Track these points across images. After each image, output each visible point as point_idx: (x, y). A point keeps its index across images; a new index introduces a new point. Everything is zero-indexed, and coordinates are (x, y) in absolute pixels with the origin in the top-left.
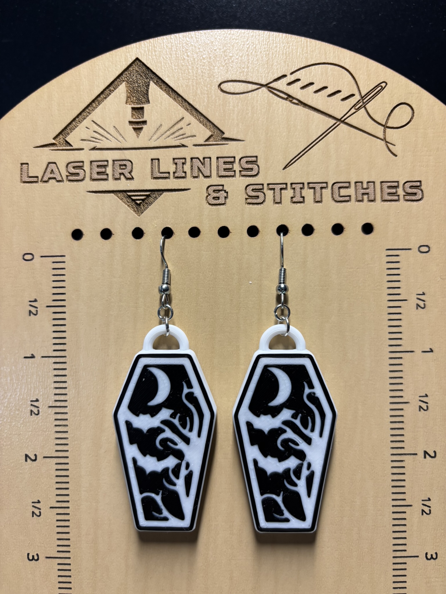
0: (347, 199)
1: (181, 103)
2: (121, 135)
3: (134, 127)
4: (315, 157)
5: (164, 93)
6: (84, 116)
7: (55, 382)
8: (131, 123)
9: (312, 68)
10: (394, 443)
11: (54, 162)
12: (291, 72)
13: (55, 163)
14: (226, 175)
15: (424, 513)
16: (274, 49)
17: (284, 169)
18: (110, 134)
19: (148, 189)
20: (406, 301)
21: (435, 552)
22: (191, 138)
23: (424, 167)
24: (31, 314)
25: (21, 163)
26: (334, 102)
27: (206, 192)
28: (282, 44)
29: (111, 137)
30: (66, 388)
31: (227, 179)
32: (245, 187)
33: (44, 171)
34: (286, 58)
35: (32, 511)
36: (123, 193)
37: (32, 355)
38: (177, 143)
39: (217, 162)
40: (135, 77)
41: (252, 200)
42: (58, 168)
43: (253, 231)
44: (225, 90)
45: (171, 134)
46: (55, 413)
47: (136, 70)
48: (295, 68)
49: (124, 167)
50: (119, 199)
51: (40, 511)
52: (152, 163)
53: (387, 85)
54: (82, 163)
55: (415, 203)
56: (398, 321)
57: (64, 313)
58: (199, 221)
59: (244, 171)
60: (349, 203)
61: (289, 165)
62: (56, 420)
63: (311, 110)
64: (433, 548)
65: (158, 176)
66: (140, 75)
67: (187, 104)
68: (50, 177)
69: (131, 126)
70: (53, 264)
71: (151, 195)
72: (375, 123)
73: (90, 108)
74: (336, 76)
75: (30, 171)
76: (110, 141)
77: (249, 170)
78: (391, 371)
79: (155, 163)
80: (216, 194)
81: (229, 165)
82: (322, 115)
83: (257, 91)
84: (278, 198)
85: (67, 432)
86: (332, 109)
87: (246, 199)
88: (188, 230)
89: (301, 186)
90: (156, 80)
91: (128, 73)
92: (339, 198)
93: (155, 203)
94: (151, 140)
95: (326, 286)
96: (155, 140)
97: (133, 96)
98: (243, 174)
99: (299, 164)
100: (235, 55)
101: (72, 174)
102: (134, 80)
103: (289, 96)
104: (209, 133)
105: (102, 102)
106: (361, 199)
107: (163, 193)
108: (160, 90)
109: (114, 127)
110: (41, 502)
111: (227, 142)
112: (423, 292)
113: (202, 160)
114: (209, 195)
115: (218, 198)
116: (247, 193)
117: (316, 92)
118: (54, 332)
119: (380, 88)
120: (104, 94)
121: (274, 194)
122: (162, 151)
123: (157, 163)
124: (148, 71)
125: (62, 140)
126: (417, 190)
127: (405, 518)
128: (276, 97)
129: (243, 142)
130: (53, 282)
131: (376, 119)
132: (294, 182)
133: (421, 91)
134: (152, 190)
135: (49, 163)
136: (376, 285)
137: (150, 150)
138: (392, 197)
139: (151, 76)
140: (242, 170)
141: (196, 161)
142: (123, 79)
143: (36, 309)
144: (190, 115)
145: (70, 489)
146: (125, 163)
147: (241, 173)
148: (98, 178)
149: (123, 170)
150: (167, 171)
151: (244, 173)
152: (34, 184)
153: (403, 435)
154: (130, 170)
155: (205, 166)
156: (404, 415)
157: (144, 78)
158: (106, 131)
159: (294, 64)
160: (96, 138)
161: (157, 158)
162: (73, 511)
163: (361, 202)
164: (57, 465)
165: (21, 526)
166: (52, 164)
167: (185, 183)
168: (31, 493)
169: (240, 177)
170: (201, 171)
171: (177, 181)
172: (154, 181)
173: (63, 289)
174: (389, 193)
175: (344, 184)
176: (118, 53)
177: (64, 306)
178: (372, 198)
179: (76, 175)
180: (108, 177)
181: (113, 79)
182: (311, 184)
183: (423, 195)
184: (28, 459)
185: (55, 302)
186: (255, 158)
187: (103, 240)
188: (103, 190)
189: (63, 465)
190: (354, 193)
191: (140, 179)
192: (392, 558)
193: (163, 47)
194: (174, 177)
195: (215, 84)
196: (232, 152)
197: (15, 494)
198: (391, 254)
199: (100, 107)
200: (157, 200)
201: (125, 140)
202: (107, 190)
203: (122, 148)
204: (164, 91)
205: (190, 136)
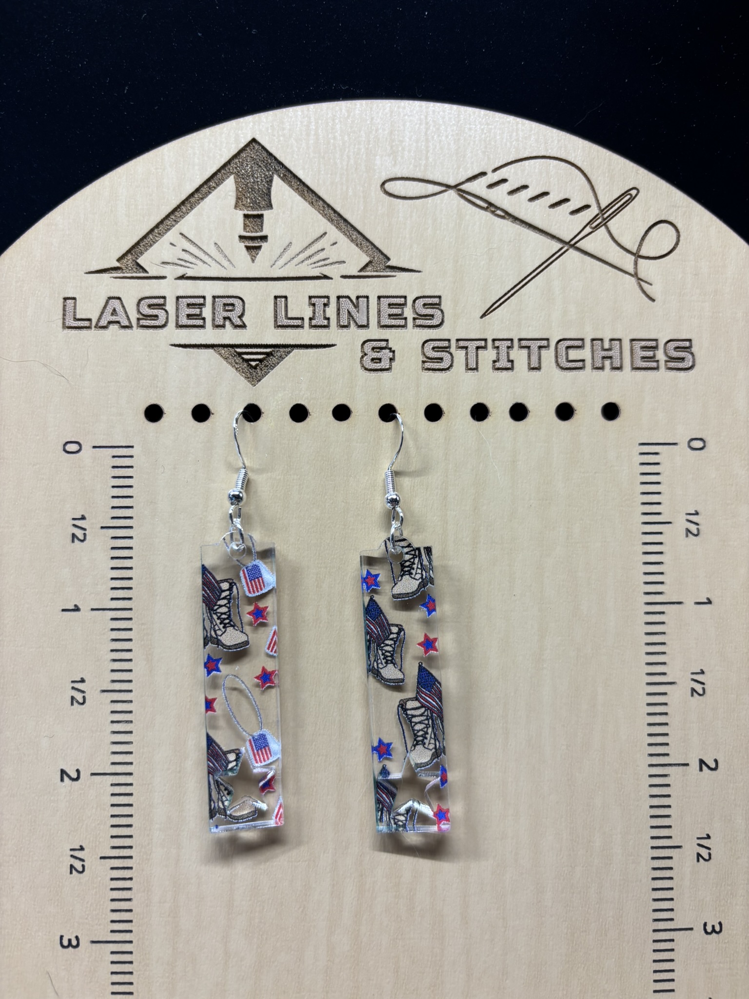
0: (578, 366)
1: (321, 210)
3: (248, 245)
4: (531, 299)
5: (296, 194)
6: (168, 226)
7: (112, 651)
8: (241, 238)
9: (525, 164)
10: (654, 747)
11: (118, 296)
12: (493, 169)
13: (119, 298)
14: (393, 324)
15: (700, 858)
16: (467, 133)
17: (482, 317)
18: (208, 254)
19: (268, 344)
20: (670, 525)
21: (718, 921)
22: (337, 265)
23: (696, 318)
24: (76, 540)
25: (64, 297)
26: (558, 215)
27: (360, 351)
28: (479, 126)
29: (210, 259)
30: (130, 660)
31: (393, 330)
32: (422, 343)
33: (101, 311)
34: (486, 147)
35: (69, 864)
36: (228, 349)
37: (76, 606)
38: (316, 272)
39: (378, 304)
40: (250, 168)
41: (431, 364)
42: (123, 307)
43: (434, 413)
44: (391, 191)
45: (307, 258)
46: (112, 702)
47: (251, 157)
48: (498, 163)
49: (230, 308)
51: (83, 863)
52: (276, 303)
53: (639, 194)
55: (682, 374)
56: (659, 555)
57: (131, 538)
58: (349, 396)
59: (420, 319)
60: (581, 372)
61: (490, 310)
62: (112, 712)
63: (523, 227)
64: (716, 914)
65: (285, 324)
66: (257, 164)
67: (332, 212)
68: (111, 320)
69: (243, 244)
70: (112, 459)
71: (273, 352)
72: (621, 250)
73: (177, 213)
74: (563, 176)
75: (78, 311)
76: (209, 265)
77: (429, 318)
78: (647, 634)
79: (280, 302)
80: (376, 353)
81: (397, 310)
82: (541, 235)
83: (442, 195)
84: (473, 362)
85: (131, 732)
86: (557, 227)
87: (424, 362)
88: (332, 409)
89: (509, 343)
90: (283, 174)
91: (239, 162)
92: (568, 363)
93: (280, 365)
94: (274, 266)
95: (546, 500)
96: (280, 266)
97: (246, 196)
98: (419, 324)
99: (505, 309)
100: (408, 140)
101: (147, 317)
102: (249, 173)
103: (490, 204)
104: (366, 259)
105: (196, 204)
106: (600, 365)
107: (293, 350)
109: (216, 244)
110: (85, 849)
111: (393, 274)
112: (696, 511)
113: (354, 301)
114: (366, 354)
115: (380, 359)
116: (424, 352)
117: (532, 199)
118: (112, 568)
119: (627, 197)
120: (200, 193)
121: (467, 355)
122: (292, 284)
123: (283, 303)
124: (270, 160)
125: (132, 263)
126: (686, 353)
127: (672, 866)
128: (470, 206)
129: (420, 273)
130: (112, 489)
131: (622, 244)
132: (498, 337)
133: (689, 203)
134: (275, 345)
135: (110, 298)
136: (624, 499)
137: (273, 282)
138: (648, 363)
139: (274, 167)
140: (417, 317)
141: (345, 301)
142: (231, 171)
143: (84, 532)
144: (337, 230)
145: (134, 826)
146: (232, 302)
147: (415, 322)
148: (189, 323)
149: (229, 313)
150: (299, 316)
151: (418, 322)
152: (84, 332)
153: (667, 734)
154: (240, 313)
155: (359, 310)
156: (669, 703)
157: (264, 170)
159: (497, 156)
161: (284, 294)
162: (139, 863)
163: (601, 371)
164: (113, 787)
165: (51, 890)
166: (114, 300)
167: (328, 335)
168: (69, 834)
169: (413, 329)
170: (353, 318)
171: (315, 332)
172: (278, 330)
173: (129, 499)
174: (643, 358)
175: (575, 342)
176: (225, 129)
177: (131, 527)
178: (617, 364)
179: (153, 318)
180: (205, 322)
181: (214, 170)
182: (524, 342)
183: (694, 361)
184: (66, 778)
185: (115, 520)
186: (438, 299)
187: (196, 422)
188: (197, 343)
189: (124, 787)
190: (590, 356)
191: (256, 328)
192: (651, 933)
193: (295, 123)
194: (311, 326)
195: (375, 182)
196: (401, 289)
197: (42, 836)
198: (646, 451)
199: (193, 212)
200: (282, 360)
201: (233, 265)
202: (204, 343)
203: (228, 276)
204: (295, 190)
205: (336, 262)
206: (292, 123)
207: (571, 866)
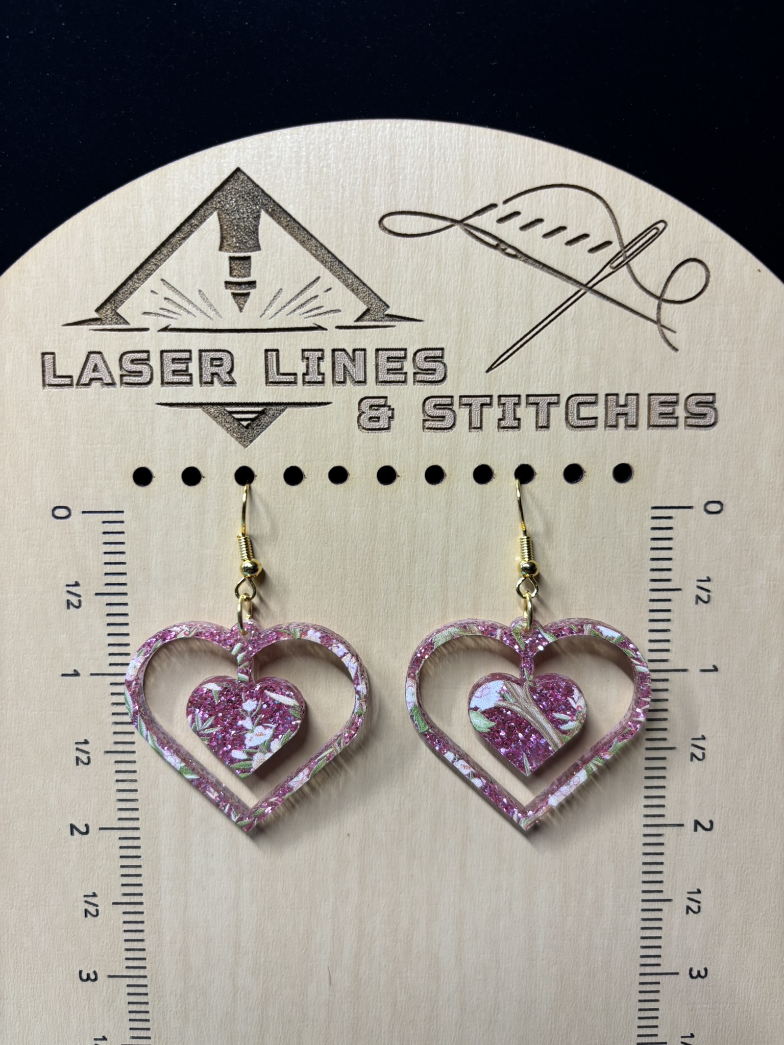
0: (590, 424)
1: (314, 251)
2: (211, 305)
3: (234, 291)
4: (542, 350)
5: (286, 233)
6: (148, 270)
7: (113, 714)
8: (227, 283)
9: (541, 193)
10: (649, 808)
11: (98, 351)
13: (100, 353)
14: (392, 379)
15: (689, 910)
16: (476, 158)
17: (487, 371)
18: (192, 303)
19: (260, 402)
20: (679, 592)
21: (704, 967)
22: (331, 315)
23: (722, 370)
24: (71, 606)
25: (42, 352)
27: (357, 409)
28: (490, 149)
29: (194, 309)
31: (393, 387)
32: (422, 400)
33: (82, 367)
34: (497, 175)
35: (84, 908)
36: (218, 408)
37: (75, 671)
38: (308, 323)
39: (376, 357)
40: (235, 202)
41: (432, 423)
42: (105, 362)
43: (435, 475)
44: (391, 228)
45: (298, 307)
46: (116, 762)
47: (236, 189)
48: (511, 192)
49: (218, 363)
50: (210, 419)
51: (97, 908)
52: (266, 357)
53: (667, 227)
54: (146, 354)
55: (702, 432)
56: (666, 623)
57: (126, 604)
58: (346, 457)
59: (421, 373)
60: (593, 431)
62: (117, 772)
63: (536, 267)
64: (702, 961)
65: (277, 380)
66: (243, 198)
67: (326, 252)
68: (93, 377)
69: (229, 290)
70: (103, 524)
71: (265, 411)
73: (157, 256)
75: (57, 367)
76: (194, 315)
77: (430, 372)
79: (271, 356)
80: (375, 412)
81: (396, 364)
82: (556, 276)
84: (477, 421)
85: (136, 790)
86: (573, 267)
87: (425, 421)
88: (328, 472)
89: (516, 400)
90: (271, 209)
91: (223, 194)
92: (579, 421)
93: (273, 425)
94: (264, 316)
96: (270, 317)
97: (231, 235)
98: (420, 379)
99: (512, 363)
100: (409, 167)
101: (131, 373)
102: (234, 208)
103: (501, 241)
104: (365, 308)
105: (177, 245)
106: (614, 423)
107: (286, 408)
109: (199, 291)
110: (98, 896)
111: (392, 323)
112: (708, 577)
113: (351, 354)
114: (363, 413)
115: (378, 418)
116: (425, 409)
117: (547, 235)
118: (109, 635)
119: (654, 232)
120: (181, 232)
121: (471, 413)
122: (283, 336)
123: (274, 357)
124: (257, 192)
125: (112, 314)
126: (708, 409)
127: (661, 918)
128: (478, 244)
129: (421, 323)
130: (104, 555)
132: (504, 394)
133: (723, 238)
134: (267, 403)
135: (90, 353)
136: (632, 566)
137: (263, 333)
138: (666, 420)
139: (262, 200)
140: (419, 371)
141: (341, 354)
142: (214, 206)
143: (79, 598)
144: (331, 274)
145: (143, 875)
146: (220, 356)
147: (416, 377)
148: (175, 380)
149: (217, 368)
150: (292, 372)
151: (419, 377)
152: (66, 389)
153: (663, 797)
154: (229, 369)
155: (355, 364)
156: (667, 768)
157: (250, 204)
159: (509, 184)
161: (275, 348)
162: (149, 908)
163: (615, 429)
164: (121, 841)
165: (67, 932)
166: (95, 355)
167: (323, 392)
168: (82, 882)
169: (414, 384)
170: (349, 373)
171: (309, 389)
172: (270, 387)
173: (122, 565)
174: (661, 414)
175: (588, 397)
176: (206, 158)
177: (125, 594)
178: (632, 421)
179: (137, 374)
180: (191, 379)
181: (196, 206)
182: (533, 398)
183: (717, 417)
184: (75, 831)
185: (109, 587)
186: (440, 351)
187: (187, 486)
188: (185, 402)
189: (132, 840)
190: (604, 413)
191: (246, 384)
192: (638, 975)
193: (284, 149)
194: (304, 382)
195: (373, 217)
196: (401, 340)
197: (57, 884)
198: (659, 516)
199: (175, 254)
200: (275, 419)
201: (220, 316)
202: (192, 401)
203: (214, 328)
204: (285, 228)
205: (331, 311)
206: (280, 149)
207: (563, 916)
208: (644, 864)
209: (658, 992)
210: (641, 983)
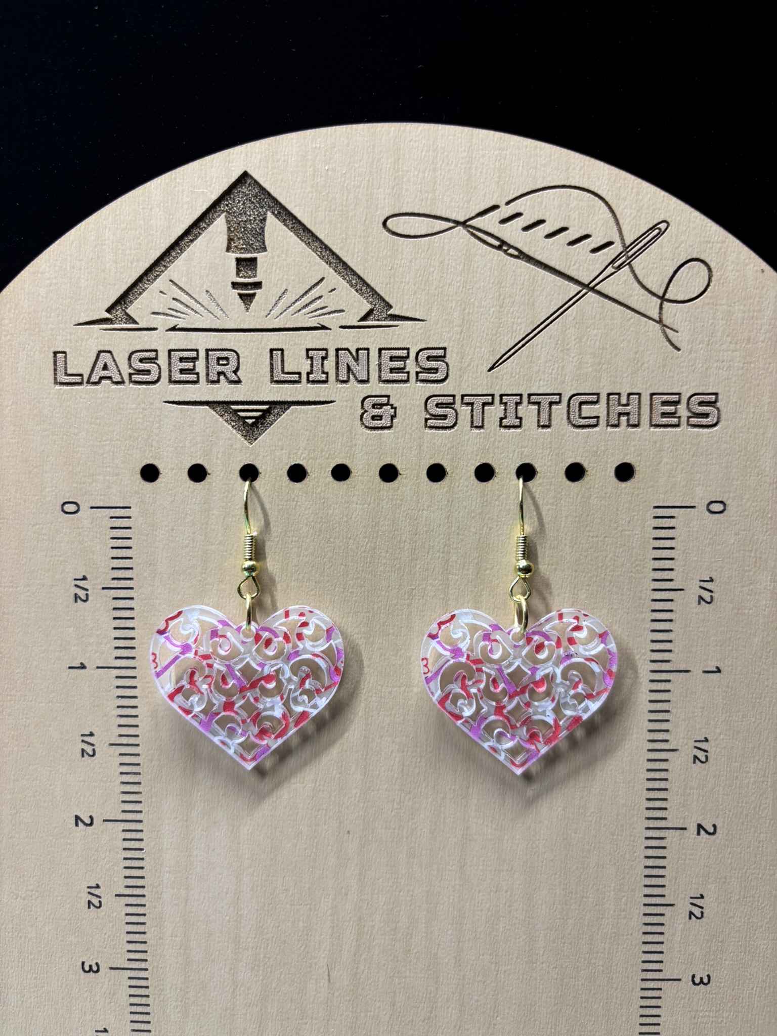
0: (593, 423)
1: (319, 252)
3: (241, 292)
4: (543, 349)
5: (292, 234)
6: (157, 271)
7: (118, 707)
8: (235, 285)
9: (543, 195)
10: (652, 811)
11: (108, 350)
12: (507, 201)
13: (109, 352)
14: (394, 378)
15: (692, 916)
16: (479, 160)
17: (489, 370)
18: (200, 303)
19: (265, 400)
20: (682, 592)
21: (707, 974)
22: (336, 314)
23: (725, 369)
24: (78, 600)
25: (54, 351)
26: (578, 254)
27: (360, 408)
28: (492, 151)
29: (202, 309)
30: (136, 716)
31: (395, 385)
32: (425, 400)
33: (92, 366)
34: (499, 177)
35: (87, 899)
36: (224, 406)
37: (82, 664)
38: (313, 323)
39: (379, 356)
40: (242, 205)
41: (435, 421)
42: (114, 360)
43: (436, 473)
44: (394, 230)
45: (303, 307)
46: (121, 754)
47: (243, 192)
48: (514, 193)
49: (225, 362)
50: (218, 416)
51: (100, 899)
52: (271, 356)
53: (670, 228)
54: (154, 353)
55: (706, 430)
56: (668, 623)
57: (132, 599)
58: (349, 455)
59: (423, 373)
60: (596, 429)
61: (499, 363)
62: (121, 764)
63: (538, 267)
64: (705, 968)
65: (282, 379)
66: (250, 200)
67: (331, 254)
68: (103, 375)
69: (236, 292)
70: (110, 520)
71: (270, 410)
72: (646, 293)
73: (166, 258)
74: (584, 208)
75: (68, 366)
76: (201, 315)
77: (432, 371)
78: (651, 701)
79: (276, 355)
80: (377, 410)
81: (399, 363)
82: (558, 276)
83: (449, 232)
84: (479, 420)
85: (139, 783)
86: (575, 267)
87: (426, 419)
88: (331, 469)
89: (517, 399)
90: (277, 211)
91: (231, 198)
92: (581, 420)
93: (277, 423)
94: (269, 316)
95: (552, 565)
96: (276, 316)
97: (238, 237)
98: (422, 378)
99: (515, 362)
100: (413, 169)
101: (139, 372)
102: (241, 210)
103: (503, 243)
104: (368, 307)
105: (186, 247)
106: (616, 422)
107: (290, 406)
108: (284, 227)
109: (207, 291)
110: (101, 888)
111: (396, 323)
112: (711, 578)
113: (354, 353)
115: (380, 417)
116: (427, 409)
117: (549, 236)
118: (115, 628)
119: (657, 231)
120: (189, 234)
121: (472, 412)
122: (288, 335)
123: (279, 356)
124: (264, 195)
125: (121, 314)
126: (711, 408)
127: (663, 922)
128: (480, 244)
129: (423, 322)
130: (111, 550)
131: (647, 287)
132: (506, 393)
133: (726, 238)
134: (272, 402)
135: (100, 352)
136: (634, 565)
137: (268, 333)
138: (669, 419)
139: (268, 203)
140: (421, 370)
141: (344, 353)
142: (222, 209)
143: (86, 592)
144: (335, 274)
145: (145, 868)
146: (226, 355)
147: (418, 376)
148: (182, 379)
149: (223, 367)
150: (296, 371)
151: (422, 376)
152: (76, 388)
154: (235, 368)
155: (359, 363)
156: (670, 770)
157: (257, 207)
158: (194, 298)
159: (513, 186)
160: (176, 311)
161: (280, 347)
162: (151, 901)
163: (617, 428)
164: (124, 833)
165: (71, 923)
166: (104, 354)
167: (327, 391)
168: (86, 873)
169: (416, 383)
170: (353, 372)
171: (313, 388)
172: (275, 386)
173: (128, 560)
174: (663, 413)
175: (590, 396)
176: (215, 162)
177: (132, 588)
178: (633, 421)
179: (145, 373)
180: (198, 377)
181: (204, 208)
182: (534, 397)
183: (719, 418)
184: (79, 822)
185: (116, 581)
186: (443, 351)
187: (192, 482)
188: (191, 400)
189: (135, 833)
190: (605, 412)
191: (251, 383)
192: (639, 981)
193: (290, 153)
194: (308, 381)
195: (377, 219)
196: (404, 340)
197: (61, 875)
198: (661, 515)
199: (183, 256)
200: (279, 417)
201: (227, 315)
202: (198, 400)
203: (221, 328)
204: (291, 229)
205: (335, 312)
206: (286, 153)
207: (563, 919)
208: (646, 867)
209: (660, 998)
210: (642, 989)
